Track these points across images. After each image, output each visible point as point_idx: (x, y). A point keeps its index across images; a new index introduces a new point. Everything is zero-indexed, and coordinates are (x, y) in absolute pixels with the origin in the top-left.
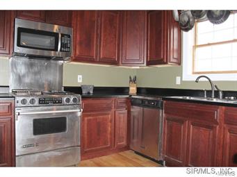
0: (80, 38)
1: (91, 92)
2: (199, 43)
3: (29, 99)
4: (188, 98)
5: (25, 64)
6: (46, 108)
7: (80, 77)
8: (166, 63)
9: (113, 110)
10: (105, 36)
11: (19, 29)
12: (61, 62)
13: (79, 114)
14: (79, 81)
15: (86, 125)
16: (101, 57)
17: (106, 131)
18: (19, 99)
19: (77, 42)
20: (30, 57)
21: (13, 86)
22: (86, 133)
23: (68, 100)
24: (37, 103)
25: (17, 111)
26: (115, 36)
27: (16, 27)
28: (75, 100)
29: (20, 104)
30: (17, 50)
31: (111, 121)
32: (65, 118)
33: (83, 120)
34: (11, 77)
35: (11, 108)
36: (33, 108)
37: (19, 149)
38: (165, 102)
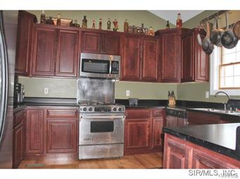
0: (127, 62)
1: (136, 104)
2: (224, 63)
3: (88, 108)
4: (211, 110)
5: (88, 82)
6: (99, 114)
7: (128, 92)
8: (194, 81)
9: (151, 118)
10: (146, 59)
11: (83, 60)
12: (113, 81)
13: (123, 119)
14: (128, 95)
15: (129, 128)
16: (144, 76)
17: (145, 134)
18: (82, 107)
19: (124, 65)
20: (91, 78)
21: (79, 98)
22: (128, 134)
23: (115, 109)
24: (93, 111)
25: (80, 115)
26: (155, 59)
27: (81, 58)
28: (120, 109)
29: (82, 111)
30: (82, 74)
31: (149, 127)
32: (113, 122)
33: (126, 124)
34: (78, 92)
35: (77, 113)
36: (91, 114)
37: (81, 141)
38: (188, 113)
